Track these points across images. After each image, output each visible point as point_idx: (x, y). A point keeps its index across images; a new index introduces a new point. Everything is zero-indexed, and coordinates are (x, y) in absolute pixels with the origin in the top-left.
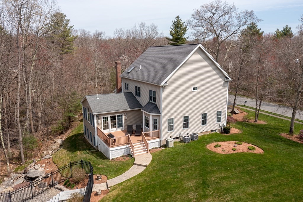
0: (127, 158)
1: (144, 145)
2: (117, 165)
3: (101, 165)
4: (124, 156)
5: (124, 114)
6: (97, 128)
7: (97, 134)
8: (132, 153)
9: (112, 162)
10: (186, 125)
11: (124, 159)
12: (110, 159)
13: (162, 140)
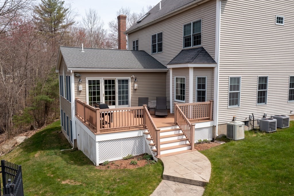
0: (141, 163)
1: (181, 132)
2: (114, 180)
3: (71, 179)
4: (133, 158)
5: (132, 78)
6: (77, 101)
7: (76, 115)
8: (154, 148)
9: (101, 171)
10: (262, 98)
11: (133, 164)
12: (98, 164)
13: (218, 124)
